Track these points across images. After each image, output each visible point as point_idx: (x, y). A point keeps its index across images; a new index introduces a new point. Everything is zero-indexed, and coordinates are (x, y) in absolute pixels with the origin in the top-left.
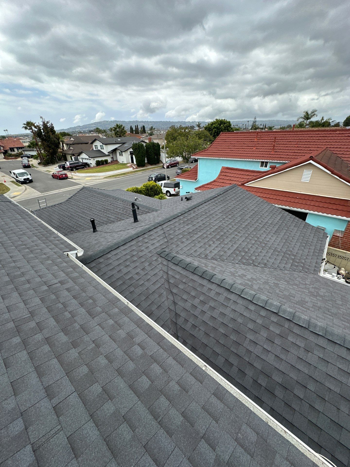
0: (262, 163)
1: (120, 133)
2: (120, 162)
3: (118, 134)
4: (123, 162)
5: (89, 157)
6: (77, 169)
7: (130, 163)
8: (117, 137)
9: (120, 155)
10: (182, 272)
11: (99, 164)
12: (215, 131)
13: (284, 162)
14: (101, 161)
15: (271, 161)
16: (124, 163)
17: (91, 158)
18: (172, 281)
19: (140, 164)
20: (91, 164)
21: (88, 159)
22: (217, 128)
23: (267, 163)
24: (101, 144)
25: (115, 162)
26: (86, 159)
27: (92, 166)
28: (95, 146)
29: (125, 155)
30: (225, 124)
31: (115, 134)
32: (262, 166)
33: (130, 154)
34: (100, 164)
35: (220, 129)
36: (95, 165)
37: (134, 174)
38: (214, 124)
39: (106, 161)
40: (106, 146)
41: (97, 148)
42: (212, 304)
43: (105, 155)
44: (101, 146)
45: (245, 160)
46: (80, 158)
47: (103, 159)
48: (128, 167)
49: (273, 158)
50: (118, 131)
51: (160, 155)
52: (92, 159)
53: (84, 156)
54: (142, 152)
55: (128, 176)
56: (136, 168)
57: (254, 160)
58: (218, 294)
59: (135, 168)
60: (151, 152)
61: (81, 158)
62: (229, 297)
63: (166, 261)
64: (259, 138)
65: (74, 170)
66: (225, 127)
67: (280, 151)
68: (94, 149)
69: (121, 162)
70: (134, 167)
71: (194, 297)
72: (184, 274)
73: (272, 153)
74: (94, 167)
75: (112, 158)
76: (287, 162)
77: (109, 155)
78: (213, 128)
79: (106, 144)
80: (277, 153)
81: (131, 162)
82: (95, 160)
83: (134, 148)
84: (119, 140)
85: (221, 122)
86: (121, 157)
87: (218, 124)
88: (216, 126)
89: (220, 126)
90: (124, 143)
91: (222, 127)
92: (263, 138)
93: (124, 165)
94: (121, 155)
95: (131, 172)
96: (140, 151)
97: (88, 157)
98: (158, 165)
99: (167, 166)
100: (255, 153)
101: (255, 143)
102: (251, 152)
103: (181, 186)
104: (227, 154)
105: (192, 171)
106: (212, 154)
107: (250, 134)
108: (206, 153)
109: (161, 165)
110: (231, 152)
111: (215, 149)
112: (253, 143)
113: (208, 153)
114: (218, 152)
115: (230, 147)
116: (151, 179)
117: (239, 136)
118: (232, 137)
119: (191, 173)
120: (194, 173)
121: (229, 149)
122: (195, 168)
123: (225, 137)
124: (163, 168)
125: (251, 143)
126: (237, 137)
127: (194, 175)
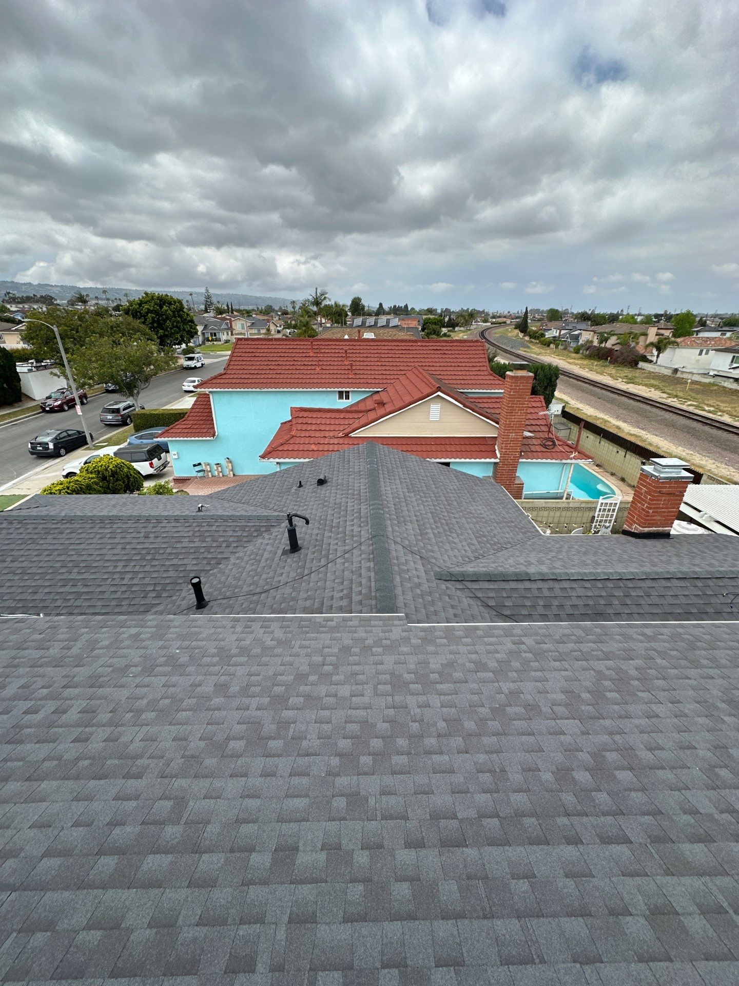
0: (341, 393)
10: (491, 587)
13: (375, 390)
15: (356, 389)
18: (492, 603)
22: (156, 312)
23: (348, 392)
30: (170, 304)
32: (341, 397)
35: (163, 315)
42: (555, 603)
45: (313, 390)
49: (358, 385)
57: (329, 389)
58: (550, 589)
62: (562, 587)
63: (458, 583)
64: (318, 351)
67: (361, 372)
71: (533, 606)
72: (496, 587)
73: (350, 377)
76: (379, 390)
78: (146, 313)
80: (358, 377)
85: (161, 300)
89: (161, 309)
92: (323, 351)
98: (19, 407)
99: (58, 406)
100: (324, 376)
101: (315, 359)
102: (316, 376)
103: (175, 453)
104: (273, 381)
105: (194, 418)
106: (242, 381)
107: (295, 343)
108: (226, 381)
109: (32, 404)
110: (278, 376)
111: (241, 372)
112: (311, 359)
113: (230, 381)
114: (251, 376)
115: (272, 367)
116: (41, 448)
117: (278, 347)
118: (263, 347)
119: (191, 422)
120: (202, 422)
121: (271, 372)
122: (197, 410)
123: (249, 346)
124: (44, 411)
125: (307, 359)
126: (274, 347)
127: (204, 426)
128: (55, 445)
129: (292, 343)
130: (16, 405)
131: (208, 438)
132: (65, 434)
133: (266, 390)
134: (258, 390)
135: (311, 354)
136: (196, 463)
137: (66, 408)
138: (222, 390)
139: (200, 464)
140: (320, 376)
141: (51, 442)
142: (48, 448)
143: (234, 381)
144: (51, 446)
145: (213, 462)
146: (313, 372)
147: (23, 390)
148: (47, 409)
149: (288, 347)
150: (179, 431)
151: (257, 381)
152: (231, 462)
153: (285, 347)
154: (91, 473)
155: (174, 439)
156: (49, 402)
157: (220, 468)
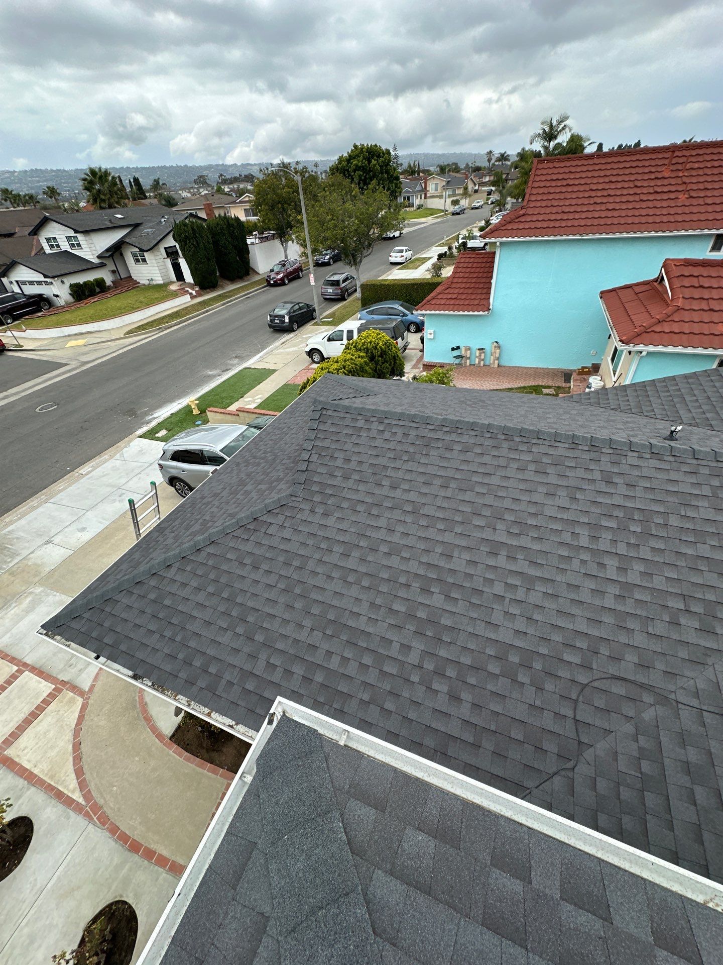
0: (719, 238)
1: (108, 196)
2: (142, 282)
3: (104, 201)
4: (152, 280)
5: (45, 276)
6: (15, 319)
7: (172, 283)
8: (101, 208)
9: (138, 261)
11: (81, 293)
12: (360, 176)
14: (85, 283)
16: (155, 283)
17: (53, 277)
19: (205, 283)
20: (57, 296)
21: (39, 283)
22: (364, 169)
24: (71, 233)
25: (126, 283)
26: (31, 283)
27: (61, 302)
28: (48, 240)
29: (154, 261)
30: (379, 156)
31: (95, 200)
32: (717, 246)
33: (168, 256)
34: (84, 294)
35: (370, 171)
36: (70, 299)
37: (204, 313)
38: (354, 158)
39: (100, 283)
40: (88, 238)
41: (58, 246)
43: (90, 267)
44: (68, 238)
46: (11, 283)
47: (90, 277)
48: (175, 295)
50: (99, 191)
51: (248, 252)
52: (57, 282)
53: (23, 273)
54: (205, 246)
55: (190, 319)
56: (199, 295)
59: (194, 293)
60: (225, 244)
61: (15, 283)
65: (9, 321)
66: (381, 167)
68: (48, 250)
69: (147, 282)
70: (190, 291)
74: (68, 305)
75: (113, 272)
77: (102, 266)
78: (355, 171)
79: (86, 232)
81: (174, 278)
82: (67, 285)
83: (180, 236)
84: (119, 216)
85: (370, 153)
86: (141, 267)
87: (364, 158)
88: (360, 164)
89: (369, 163)
90: (136, 226)
91: (375, 165)
93: (159, 292)
94: (140, 259)
95: (194, 308)
96: (198, 245)
97: (41, 278)
98: (248, 280)
99: (281, 279)
100: (695, 210)
101: (673, 181)
102: (680, 211)
103: (432, 331)
104: (602, 222)
105: (458, 285)
106: (552, 224)
107: (634, 158)
108: (527, 226)
109: (257, 278)
110: (610, 214)
111: (548, 210)
112: (666, 182)
113: (533, 225)
114: (565, 217)
115: (599, 200)
116: (278, 321)
117: (603, 167)
118: (579, 169)
119: (456, 291)
120: (470, 291)
121: (598, 208)
122: (462, 275)
123: (556, 171)
124: (269, 285)
125: (659, 183)
126: (597, 168)
127: (473, 297)
128: (290, 318)
129: (628, 159)
130: (246, 278)
131: (481, 313)
132: (297, 307)
133: (591, 237)
134: (577, 237)
135: (667, 175)
136: (455, 346)
137: (287, 281)
138: (522, 239)
139: (458, 348)
140: (687, 210)
141: (287, 314)
142: (284, 322)
143: (539, 225)
144: (287, 320)
145: (475, 346)
146: (672, 203)
147: (252, 265)
148: (272, 282)
149: (621, 166)
150: (443, 302)
151: (576, 223)
152: (499, 347)
153: (616, 166)
154: (360, 350)
155: (433, 312)
156: (273, 275)
157: (483, 355)
